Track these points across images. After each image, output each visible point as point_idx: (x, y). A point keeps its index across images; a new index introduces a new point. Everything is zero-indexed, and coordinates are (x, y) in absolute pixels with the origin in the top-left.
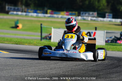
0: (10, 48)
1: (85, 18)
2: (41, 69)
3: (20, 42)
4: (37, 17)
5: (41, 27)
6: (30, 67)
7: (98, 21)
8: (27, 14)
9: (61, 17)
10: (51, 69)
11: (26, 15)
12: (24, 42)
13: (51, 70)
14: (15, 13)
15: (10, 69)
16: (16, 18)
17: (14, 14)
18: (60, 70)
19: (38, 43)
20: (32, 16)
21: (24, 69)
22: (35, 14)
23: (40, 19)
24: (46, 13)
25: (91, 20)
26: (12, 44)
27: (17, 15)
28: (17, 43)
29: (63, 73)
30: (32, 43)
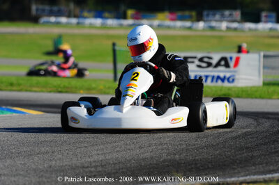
0: (46, 103)
1: (214, 24)
2: (118, 149)
3: (67, 88)
4: (104, 26)
5: (114, 51)
6: (93, 145)
7: (242, 30)
8: (81, 20)
9: (159, 26)
10: (140, 148)
11: (78, 23)
12: (76, 88)
13: (142, 151)
14: (53, 19)
15: (47, 153)
16: (56, 31)
17: (51, 23)
18: (162, 149)
19: (109, 88)
20: (91, 26)
21: (78, 150)
22: (98, 21)
23: (111, 32)
24: (125, 17)
25: (228, 28)
26: (50, 92)
27: (58, 23)
28: (60, 89)
29: (169, 157)
30: (94, 89)
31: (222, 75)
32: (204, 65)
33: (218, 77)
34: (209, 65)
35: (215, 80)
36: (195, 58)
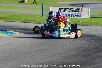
31: (77, 14)
32: (71, 11)
33: (76, 15)
34: (73, 11)
35: (74, 16)
36: (68, 9)
